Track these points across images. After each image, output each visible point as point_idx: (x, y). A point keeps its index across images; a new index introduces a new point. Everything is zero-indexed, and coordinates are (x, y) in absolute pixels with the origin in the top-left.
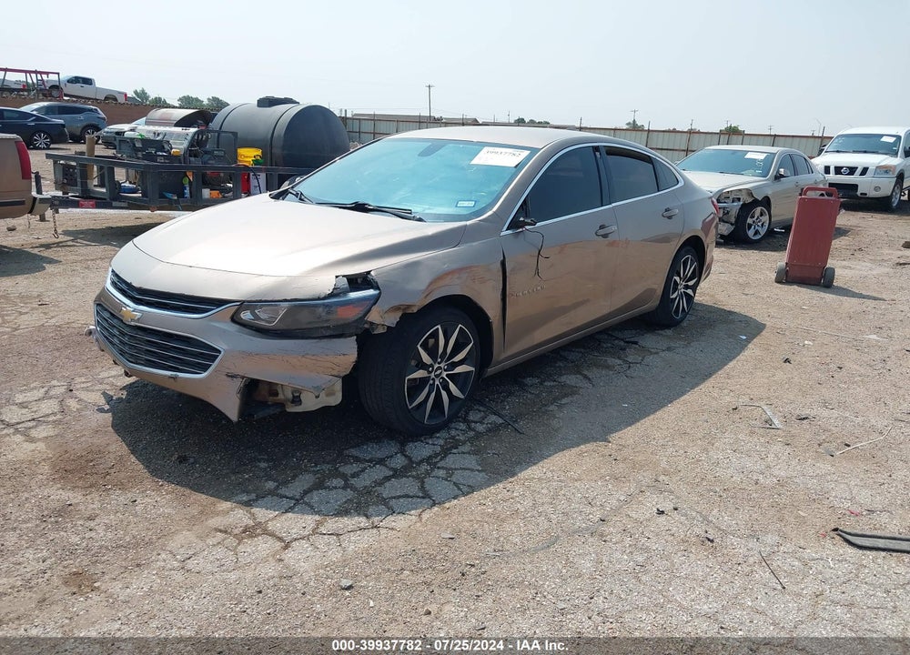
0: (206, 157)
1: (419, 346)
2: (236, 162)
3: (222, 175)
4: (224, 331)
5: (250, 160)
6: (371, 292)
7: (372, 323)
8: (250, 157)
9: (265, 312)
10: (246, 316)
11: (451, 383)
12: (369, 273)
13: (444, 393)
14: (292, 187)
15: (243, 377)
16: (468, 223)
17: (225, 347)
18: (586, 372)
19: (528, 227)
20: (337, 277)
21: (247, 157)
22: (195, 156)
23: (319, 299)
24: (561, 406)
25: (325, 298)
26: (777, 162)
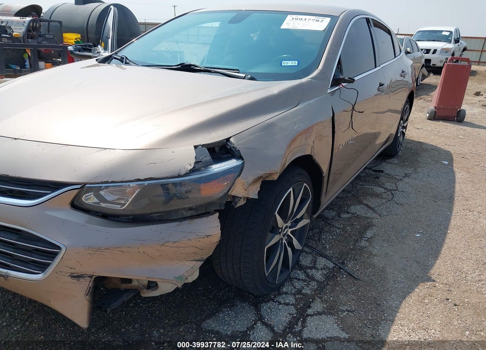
0: (40, 39)
1: (276, 213)
2: (62, 43)
3: (53, 52)
4: (64, 221)
5: (73, 41)
6: (233, 163)
7: (234, 197)
8: (73, 40)
9: (112, 193)
10: (90, 199)
11: (294, 239)
12: (228, 140)
13: (289, 249)
14: (116, 53)
15: (91, 277)
16: (304, 80)
17: (66, 243)
18: (365, 202)
19: (344, 84)
20: (196, 147)
21: (70, 39)
22: (32, 38)
23: (179, 176)
24: (369, 240)
25: (186, 175)
26: (405, 43)
